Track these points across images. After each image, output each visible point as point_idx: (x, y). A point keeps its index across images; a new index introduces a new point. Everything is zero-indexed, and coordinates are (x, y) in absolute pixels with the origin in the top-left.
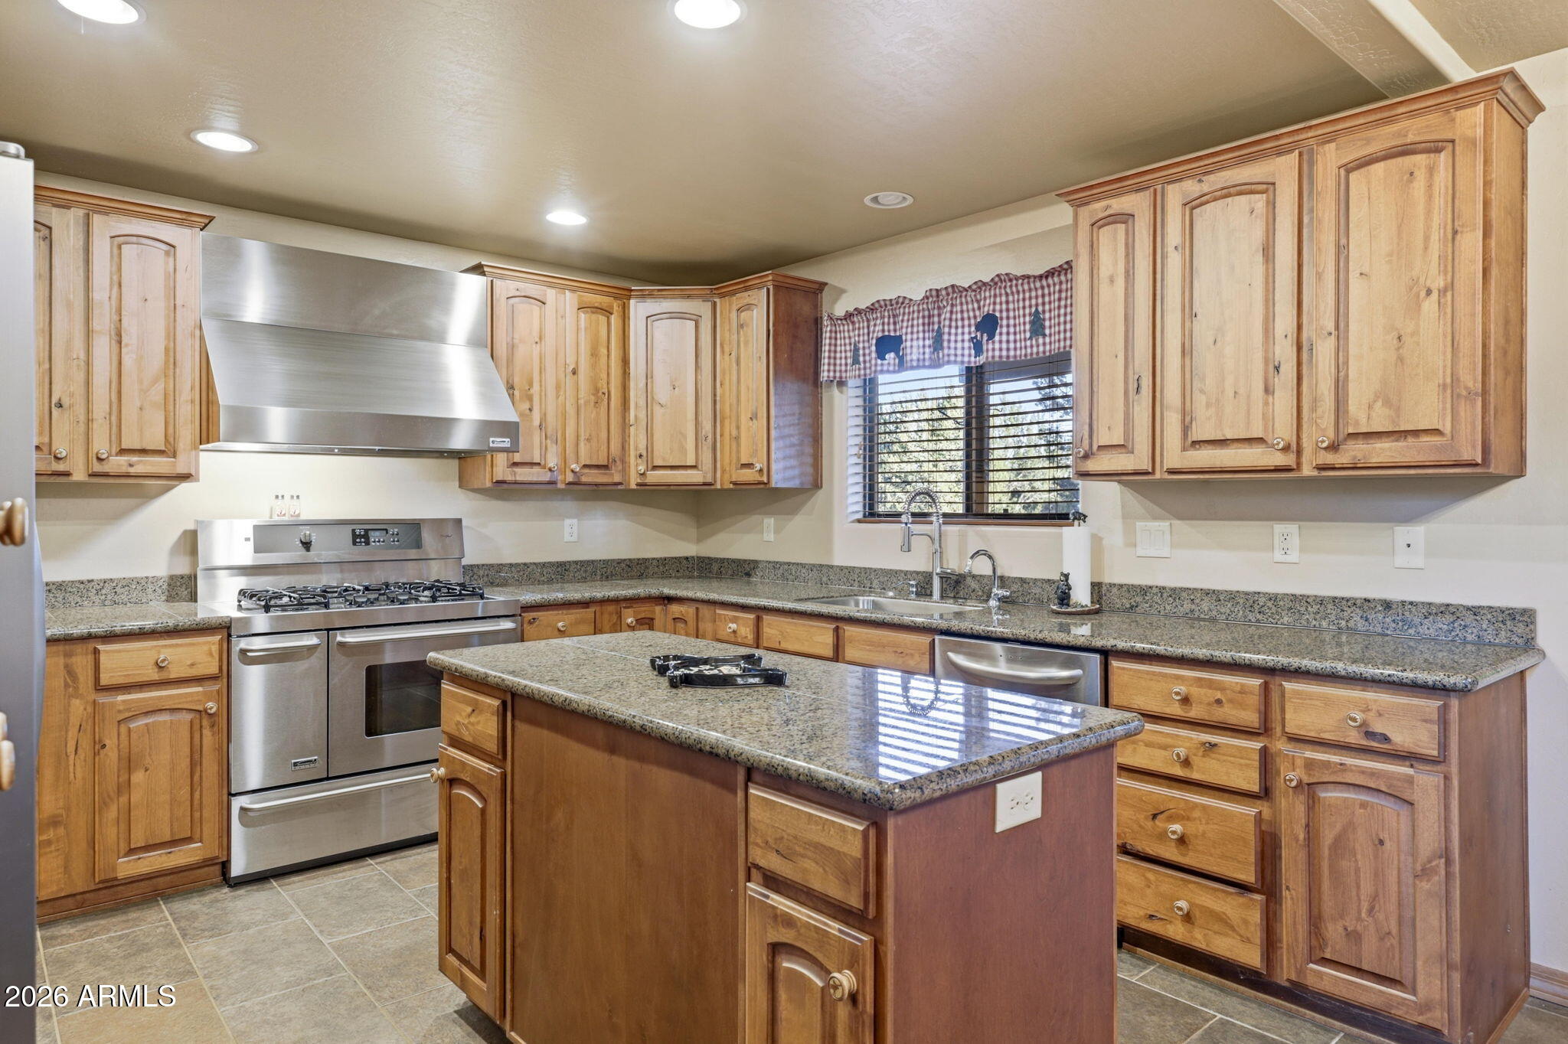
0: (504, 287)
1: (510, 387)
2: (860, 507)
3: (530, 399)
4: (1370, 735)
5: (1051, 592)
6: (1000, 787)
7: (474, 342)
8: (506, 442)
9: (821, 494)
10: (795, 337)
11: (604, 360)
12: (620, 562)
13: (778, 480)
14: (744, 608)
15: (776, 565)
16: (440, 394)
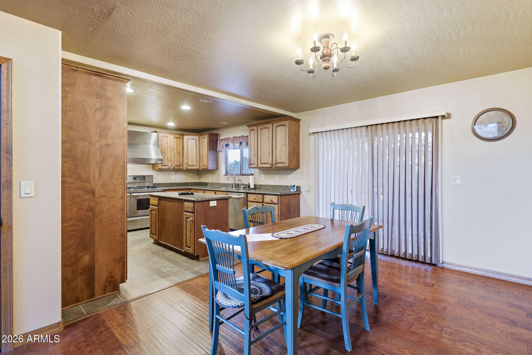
0: (161, 135)
1: (162, 152)
2: (225, 173)
3: (165, 154)
4: (272, 201)
5: (247, 186)
6: (210, 202)
7: (155, 144)
8: (161, 162)
9: (218, 171)
10: (213, 143)
11: (179, 147)
12: (183, 183)
13: (210, 168)
14: (202, 190)
15: (211, 183)
16: (149, 154)
